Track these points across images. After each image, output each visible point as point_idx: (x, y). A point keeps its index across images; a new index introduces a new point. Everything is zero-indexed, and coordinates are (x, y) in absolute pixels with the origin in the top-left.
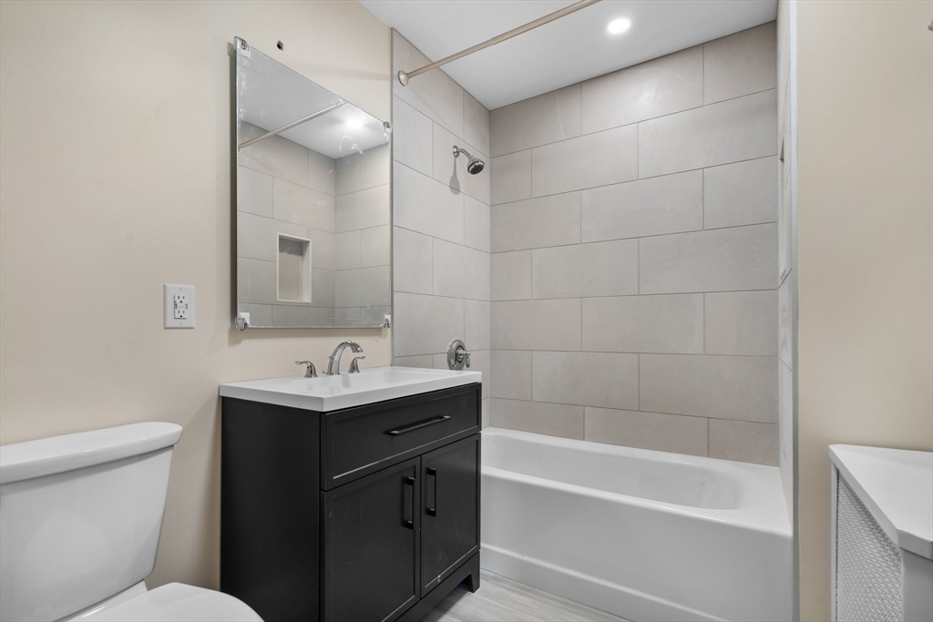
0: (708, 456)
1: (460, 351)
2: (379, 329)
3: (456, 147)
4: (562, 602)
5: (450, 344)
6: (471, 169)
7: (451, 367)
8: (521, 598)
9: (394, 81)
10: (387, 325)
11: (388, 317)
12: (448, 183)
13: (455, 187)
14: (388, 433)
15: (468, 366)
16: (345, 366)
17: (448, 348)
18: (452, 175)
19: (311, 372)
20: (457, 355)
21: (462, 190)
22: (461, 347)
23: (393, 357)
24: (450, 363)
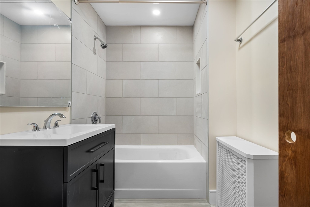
0: (177, 145)
1: (97, 117)
2: (66, 107)
3: (95, 36)
4: (145, 200)
5: (92, 114)
6: (102, 46)
7: (93, 123)
8: (131, 204)
9: (72, 1)
10: (70, 106)
11: (70, 102)
12: (92, 50)
13: (95, 53)
14: (88, 151)
15: (100, 122)
16: (52, 124)
17: (92, 115)
18: (94, 47)
19: (36, 128)
20: (95, 118)
21: (97, 53)
22: (96, 115)
23: (71, 120)
24: (92, 121)
